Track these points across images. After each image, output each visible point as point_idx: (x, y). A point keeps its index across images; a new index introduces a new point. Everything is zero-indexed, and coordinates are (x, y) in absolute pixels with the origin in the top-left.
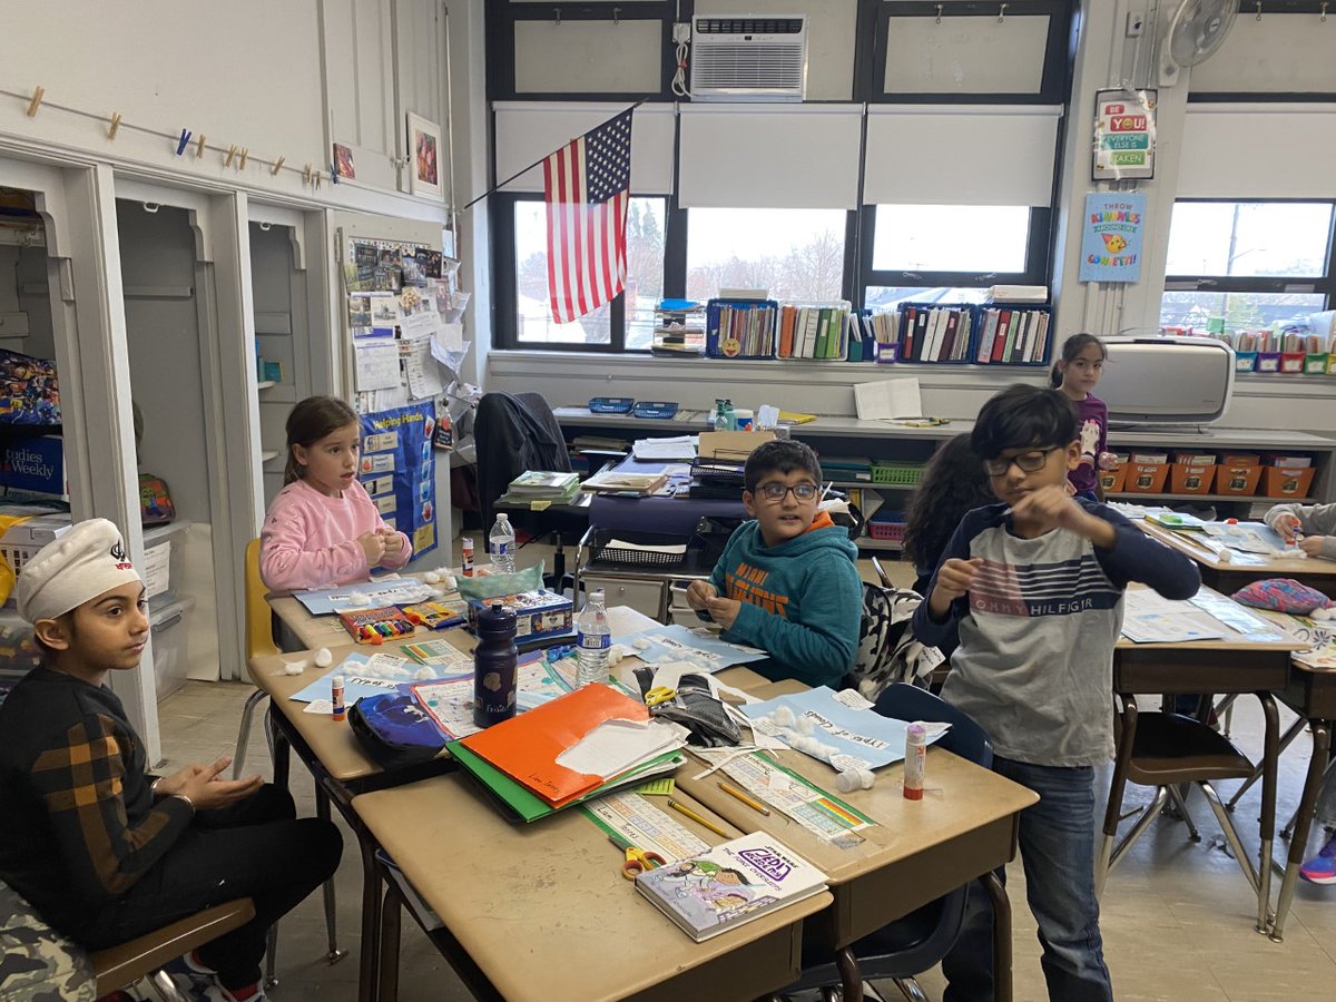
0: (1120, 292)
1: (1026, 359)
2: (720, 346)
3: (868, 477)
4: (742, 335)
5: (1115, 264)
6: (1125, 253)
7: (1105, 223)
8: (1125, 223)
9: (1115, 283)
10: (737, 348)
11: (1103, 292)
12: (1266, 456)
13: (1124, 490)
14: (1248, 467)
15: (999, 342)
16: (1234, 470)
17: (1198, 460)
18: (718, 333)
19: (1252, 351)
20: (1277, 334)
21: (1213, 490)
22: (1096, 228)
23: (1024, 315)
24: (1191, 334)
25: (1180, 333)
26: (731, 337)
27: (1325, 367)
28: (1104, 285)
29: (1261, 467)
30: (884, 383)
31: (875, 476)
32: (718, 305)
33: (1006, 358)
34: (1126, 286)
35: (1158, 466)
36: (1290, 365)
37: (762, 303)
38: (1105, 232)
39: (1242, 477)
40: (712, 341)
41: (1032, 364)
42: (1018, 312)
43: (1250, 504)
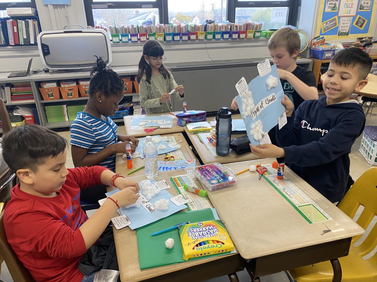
1: (32, 42)
9: (61, 5)
11: (56, 10)
14: (126, 82)
15: (16, 35)
23: (24, 22)
27: (155, 38)
28: (56, 6)
33: (22, 42)
34: (66, 6)
36: (143, 39)
42: (21, 21)
43: (132, 96)
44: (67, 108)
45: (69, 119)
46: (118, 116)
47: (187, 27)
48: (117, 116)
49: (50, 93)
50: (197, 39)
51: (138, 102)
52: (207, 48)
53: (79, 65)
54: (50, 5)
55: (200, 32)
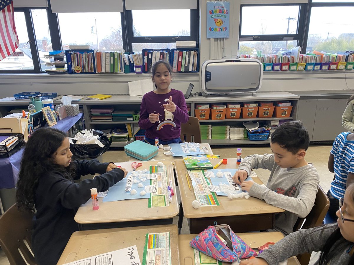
0: (223, 42)
1: (190, 70)
2: (73, 69)
3: (132, 119)
4: (82, 64)
5: (219, 31)
6: (223, 26)
7: (214, 14)
8: (222, 14)
9: (221, 38)
10: (80, 70)
11: (216, 42)
12: (276, 103)
13: (226, 118)
14: (269, 107)
15: (179, 64)
16: (264, 108)
17: (252, 105)
18: (71, 64)
19: (271, 63)
20: (280, 56)
21: (258, 116)
22: (211, 16)
23: (188, 52)
24: (249, 58)
25: (246, 57)
26: (78, 65)
27: (297, 68)
28: (216, 39)
29: (274, 107)
30: (139, 81)
31: (134, 118)
32: (70, 52)
33: (183, 70)
34: (224, 39)
35: (237, 109)
36: (285, 68)
37: (88, 51)
38: (215, 18)
39: (267, 111)
40: (70, 67)
41: (193, 71)
42: (186, 52)
43: (271, 121)
44: (212, 128)
45: (211, 137)
46: (259, 138)
47: (328, 58)
48: (257, 138)
49: (203, 114)
50: (336, 69)
51: (276, 126)
52: (346, 78)
53: (232, 91)
54: (212, 38)
55: (341, 62)
